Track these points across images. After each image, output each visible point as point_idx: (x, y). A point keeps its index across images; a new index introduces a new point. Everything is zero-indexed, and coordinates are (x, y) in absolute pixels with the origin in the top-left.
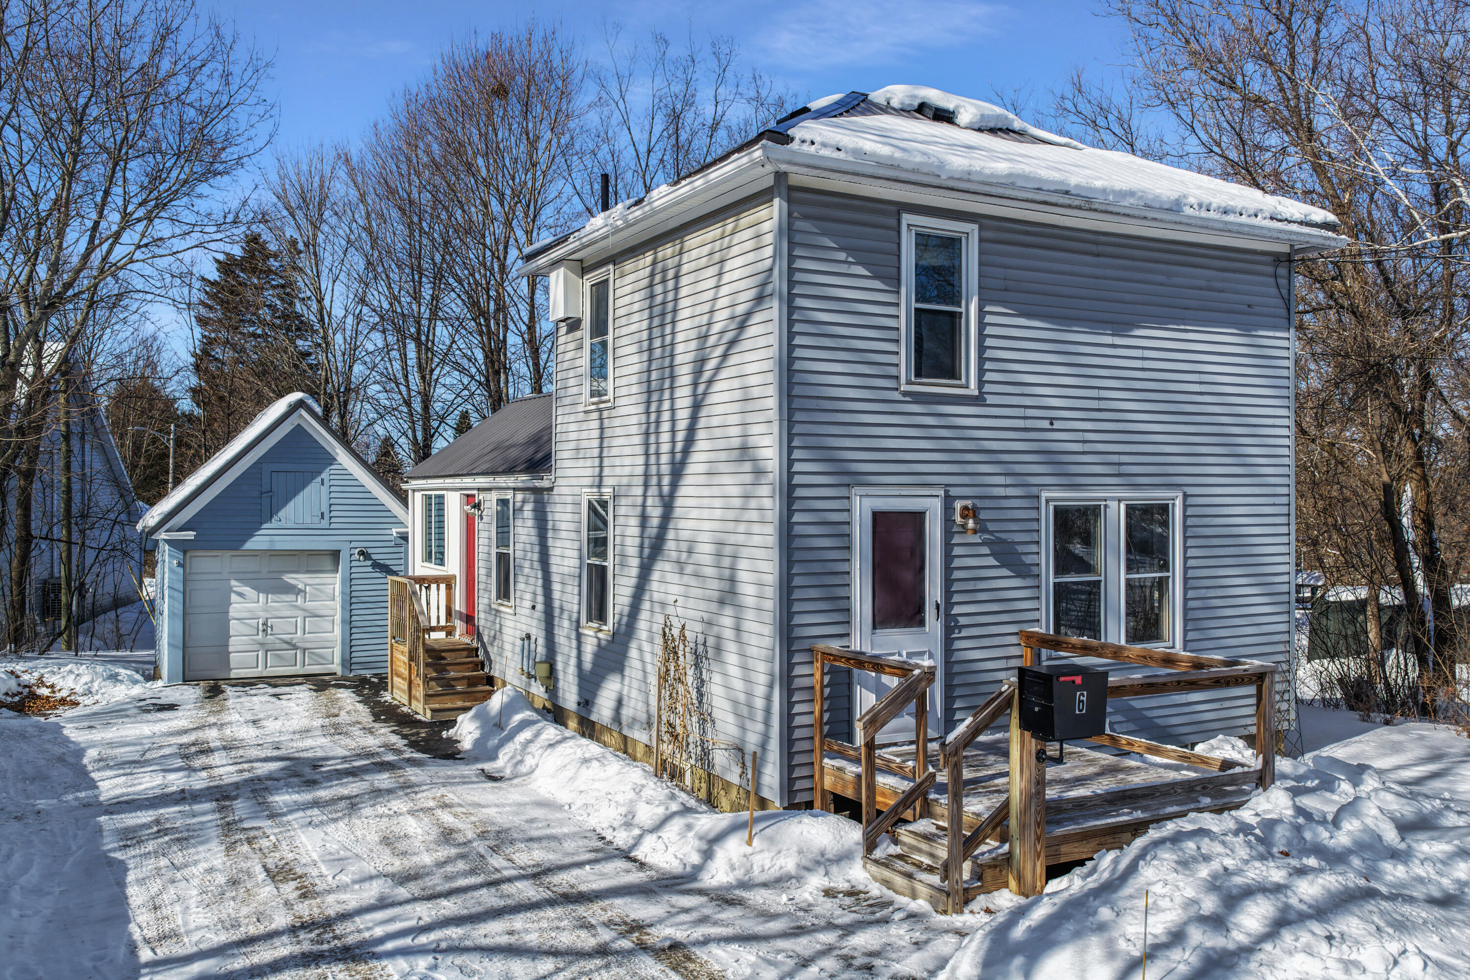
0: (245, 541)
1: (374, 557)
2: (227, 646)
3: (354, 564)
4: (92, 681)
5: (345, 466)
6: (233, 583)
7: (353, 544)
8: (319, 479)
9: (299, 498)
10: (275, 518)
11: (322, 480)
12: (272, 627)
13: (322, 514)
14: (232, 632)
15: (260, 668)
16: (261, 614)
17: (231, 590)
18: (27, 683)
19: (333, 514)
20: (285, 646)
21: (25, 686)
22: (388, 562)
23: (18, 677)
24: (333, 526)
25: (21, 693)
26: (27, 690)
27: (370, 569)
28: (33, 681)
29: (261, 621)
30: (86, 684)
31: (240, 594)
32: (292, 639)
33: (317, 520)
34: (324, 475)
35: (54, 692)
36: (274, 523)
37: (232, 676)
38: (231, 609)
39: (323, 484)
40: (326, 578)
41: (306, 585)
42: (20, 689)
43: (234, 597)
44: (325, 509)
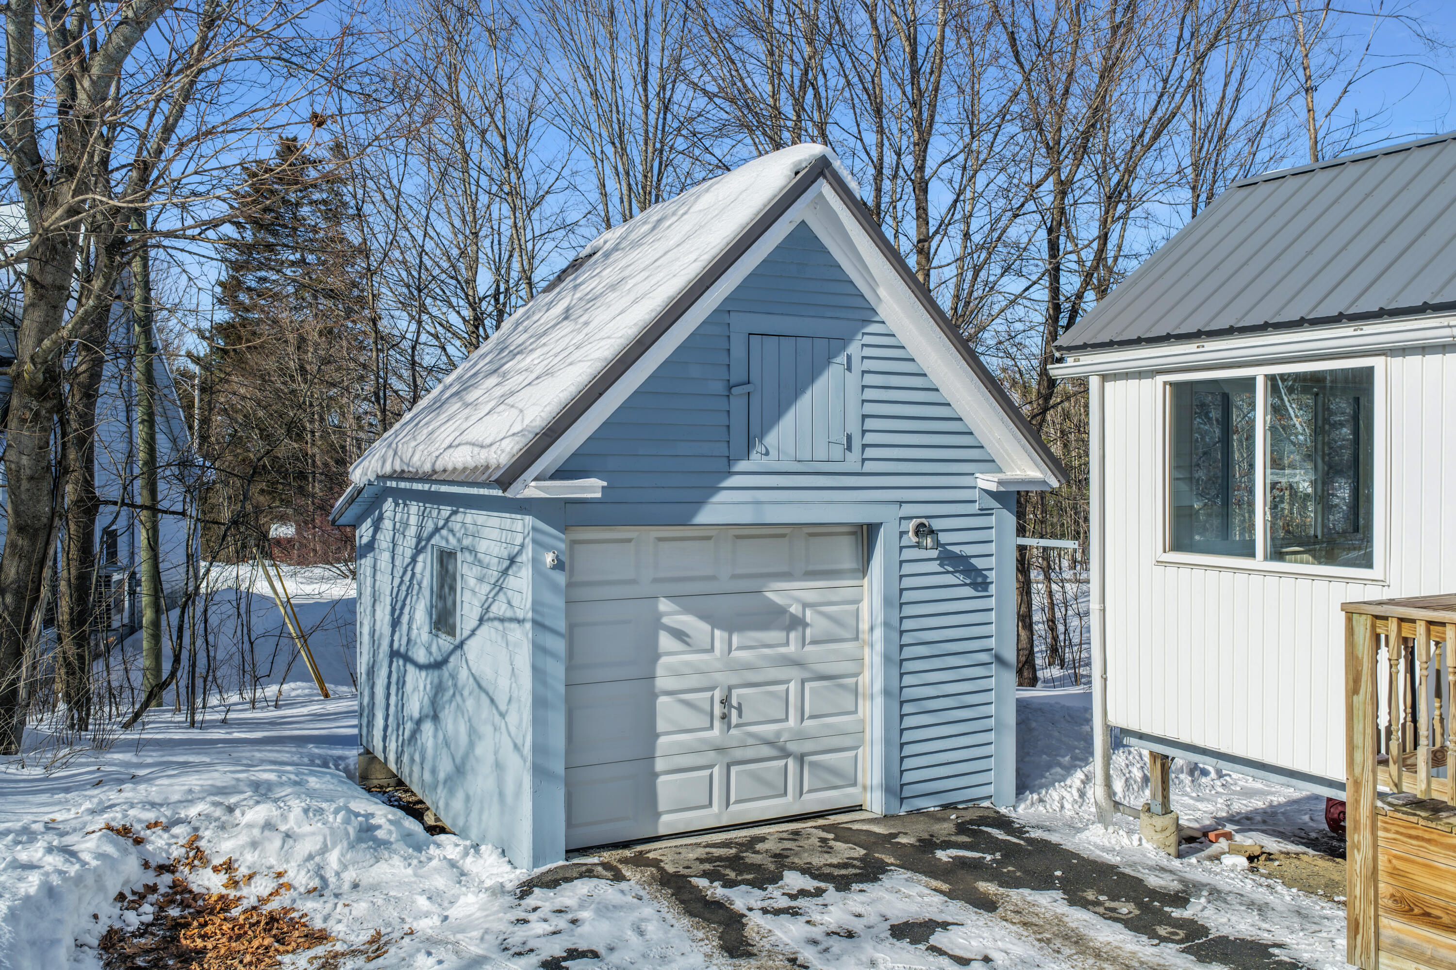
0: (700, 503)
1: (943, 538)
2: (651, 758)
3: (908, 554)
4: (324, 850)
5: (893, 327)
6: (664, 605)
7: (907, 510)
8: (842, 359)
9: (805, 401)
10: (759, 448)
11: (849, 358)
12: (739, 709)
13: (849, 438)
14: (661, 726)
15: (715, 808)
16: (720, 677)
17: (657, 624)
18: (161, 859)
19: (870, 438)
20: (766, 751)
21: (162, 869)
22: (968, 550)
23: (138, 841)
24: (869, 467)
25: (153, 889)
26: (167, 879)
27: (934, 566)
28: (177, 852)
29: (718, 695)
30: (310, 857)
31: (679, 635)
32: (778, 734)
33: (837, 452)
34: (854, 349)
35: (235, 884)
36: (756, 461)
37: (662, 831)
38: (659, 671)
39: (849, 369)
40: (845, 588)
41: (805, 605)
42: (150, 878)
43: (665, 641)
44: (853, 427)
